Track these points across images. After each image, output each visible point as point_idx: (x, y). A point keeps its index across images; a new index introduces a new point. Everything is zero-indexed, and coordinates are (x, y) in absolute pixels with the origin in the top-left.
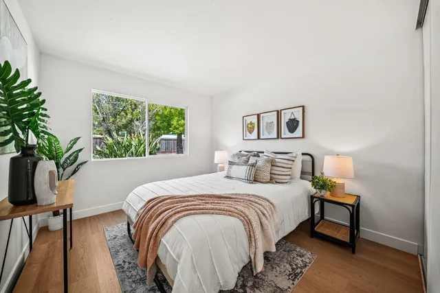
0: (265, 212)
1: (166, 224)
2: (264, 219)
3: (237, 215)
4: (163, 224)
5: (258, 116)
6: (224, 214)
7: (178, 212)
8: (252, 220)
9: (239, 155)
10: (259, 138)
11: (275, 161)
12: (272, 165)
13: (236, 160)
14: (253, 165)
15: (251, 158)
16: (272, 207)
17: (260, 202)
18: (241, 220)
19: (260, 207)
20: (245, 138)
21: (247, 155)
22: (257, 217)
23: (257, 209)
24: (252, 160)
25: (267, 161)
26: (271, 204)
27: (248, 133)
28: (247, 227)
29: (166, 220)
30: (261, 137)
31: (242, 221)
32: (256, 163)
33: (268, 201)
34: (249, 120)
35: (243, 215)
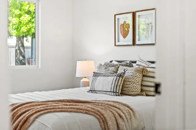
0: (122, 114)
1: (28, 120)
2: (120, 120)
3: (93, 113)
4: (25, 121)
5: (134, 14)
6: (81, 112)
7: (39, 111)
8: (108, 119)
9: (108, 65)
10: (134, 43)
11: (147, 71)
12: (144, 76)
13: (103, 71)
14: (120, 76)
15: (121, 67)
16: (130, 111)
17: (118, 106)
18: (96, 117)
19: (118, 110)
20: (117, 44)
21: (117, 65)
22: (113, 118)
23: (114, 111)
24: (121, 71)
25: (137, 71)
26: (131, 109)
27: (121, 37)
28: (102, 124)
29: (28, 118)
30: (137, 43)
31: (98, 119)
32: (124, 73)
33: (128, 107)
34: (122, 19)
35: (99, 114)
